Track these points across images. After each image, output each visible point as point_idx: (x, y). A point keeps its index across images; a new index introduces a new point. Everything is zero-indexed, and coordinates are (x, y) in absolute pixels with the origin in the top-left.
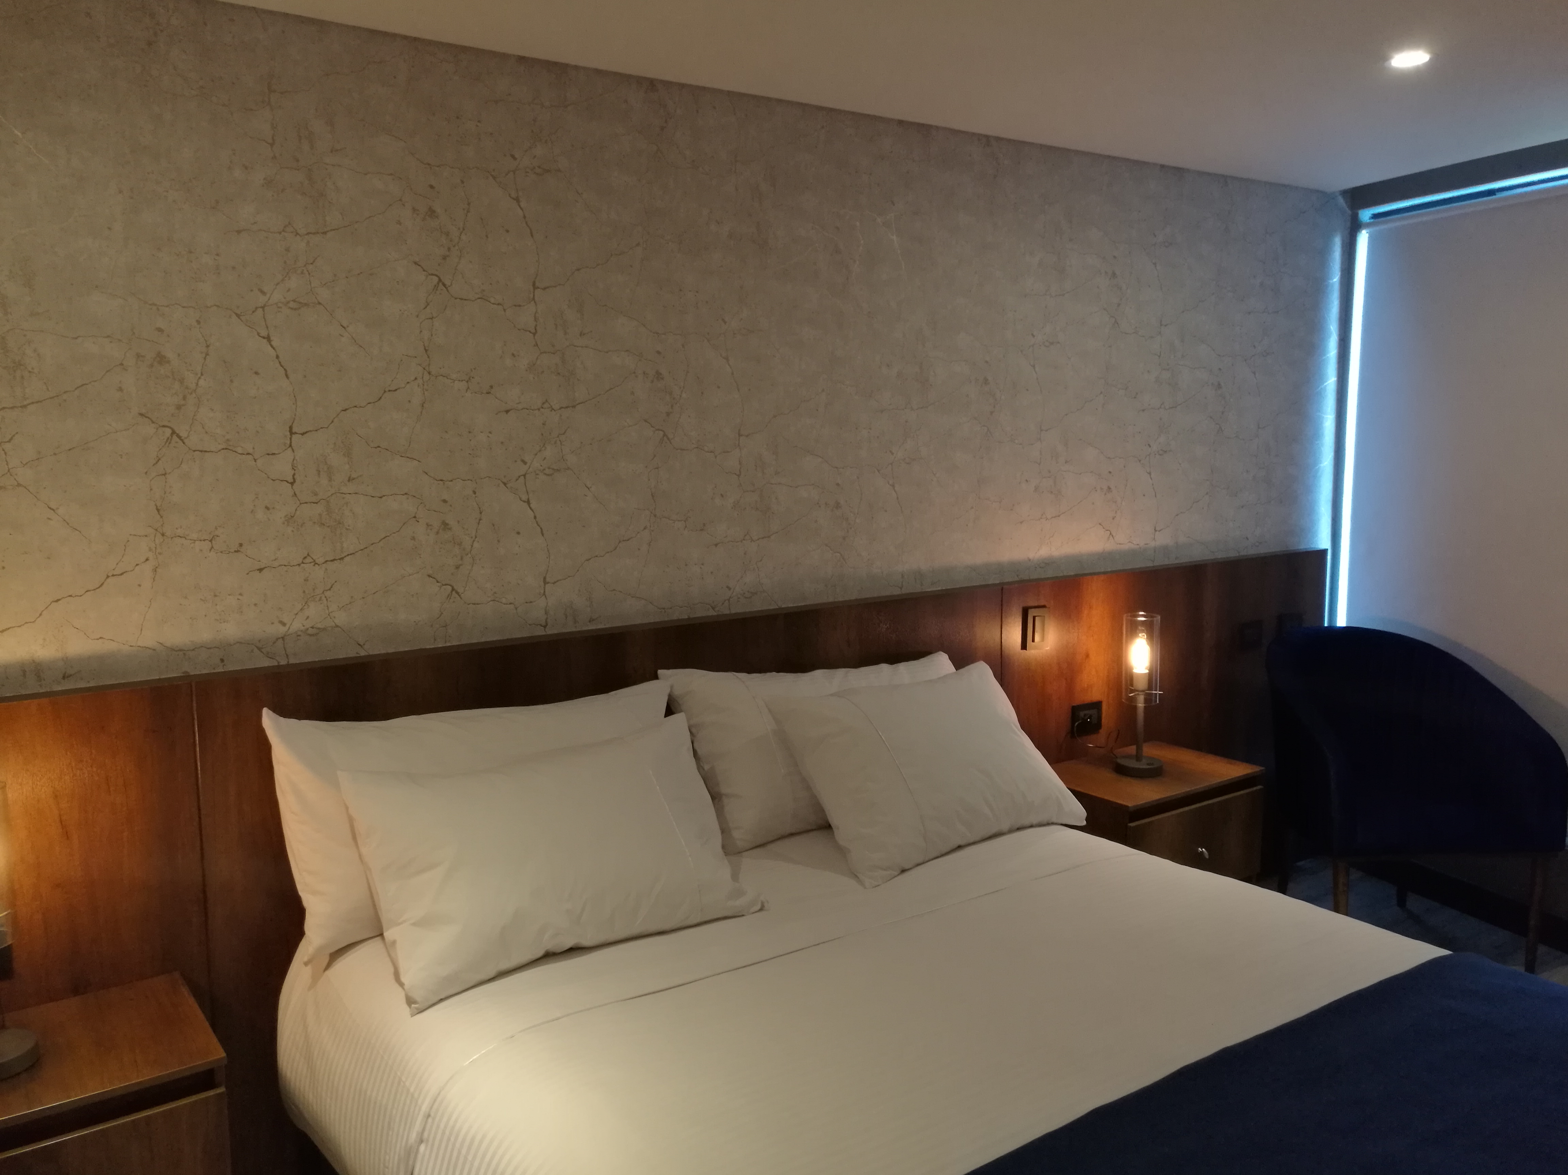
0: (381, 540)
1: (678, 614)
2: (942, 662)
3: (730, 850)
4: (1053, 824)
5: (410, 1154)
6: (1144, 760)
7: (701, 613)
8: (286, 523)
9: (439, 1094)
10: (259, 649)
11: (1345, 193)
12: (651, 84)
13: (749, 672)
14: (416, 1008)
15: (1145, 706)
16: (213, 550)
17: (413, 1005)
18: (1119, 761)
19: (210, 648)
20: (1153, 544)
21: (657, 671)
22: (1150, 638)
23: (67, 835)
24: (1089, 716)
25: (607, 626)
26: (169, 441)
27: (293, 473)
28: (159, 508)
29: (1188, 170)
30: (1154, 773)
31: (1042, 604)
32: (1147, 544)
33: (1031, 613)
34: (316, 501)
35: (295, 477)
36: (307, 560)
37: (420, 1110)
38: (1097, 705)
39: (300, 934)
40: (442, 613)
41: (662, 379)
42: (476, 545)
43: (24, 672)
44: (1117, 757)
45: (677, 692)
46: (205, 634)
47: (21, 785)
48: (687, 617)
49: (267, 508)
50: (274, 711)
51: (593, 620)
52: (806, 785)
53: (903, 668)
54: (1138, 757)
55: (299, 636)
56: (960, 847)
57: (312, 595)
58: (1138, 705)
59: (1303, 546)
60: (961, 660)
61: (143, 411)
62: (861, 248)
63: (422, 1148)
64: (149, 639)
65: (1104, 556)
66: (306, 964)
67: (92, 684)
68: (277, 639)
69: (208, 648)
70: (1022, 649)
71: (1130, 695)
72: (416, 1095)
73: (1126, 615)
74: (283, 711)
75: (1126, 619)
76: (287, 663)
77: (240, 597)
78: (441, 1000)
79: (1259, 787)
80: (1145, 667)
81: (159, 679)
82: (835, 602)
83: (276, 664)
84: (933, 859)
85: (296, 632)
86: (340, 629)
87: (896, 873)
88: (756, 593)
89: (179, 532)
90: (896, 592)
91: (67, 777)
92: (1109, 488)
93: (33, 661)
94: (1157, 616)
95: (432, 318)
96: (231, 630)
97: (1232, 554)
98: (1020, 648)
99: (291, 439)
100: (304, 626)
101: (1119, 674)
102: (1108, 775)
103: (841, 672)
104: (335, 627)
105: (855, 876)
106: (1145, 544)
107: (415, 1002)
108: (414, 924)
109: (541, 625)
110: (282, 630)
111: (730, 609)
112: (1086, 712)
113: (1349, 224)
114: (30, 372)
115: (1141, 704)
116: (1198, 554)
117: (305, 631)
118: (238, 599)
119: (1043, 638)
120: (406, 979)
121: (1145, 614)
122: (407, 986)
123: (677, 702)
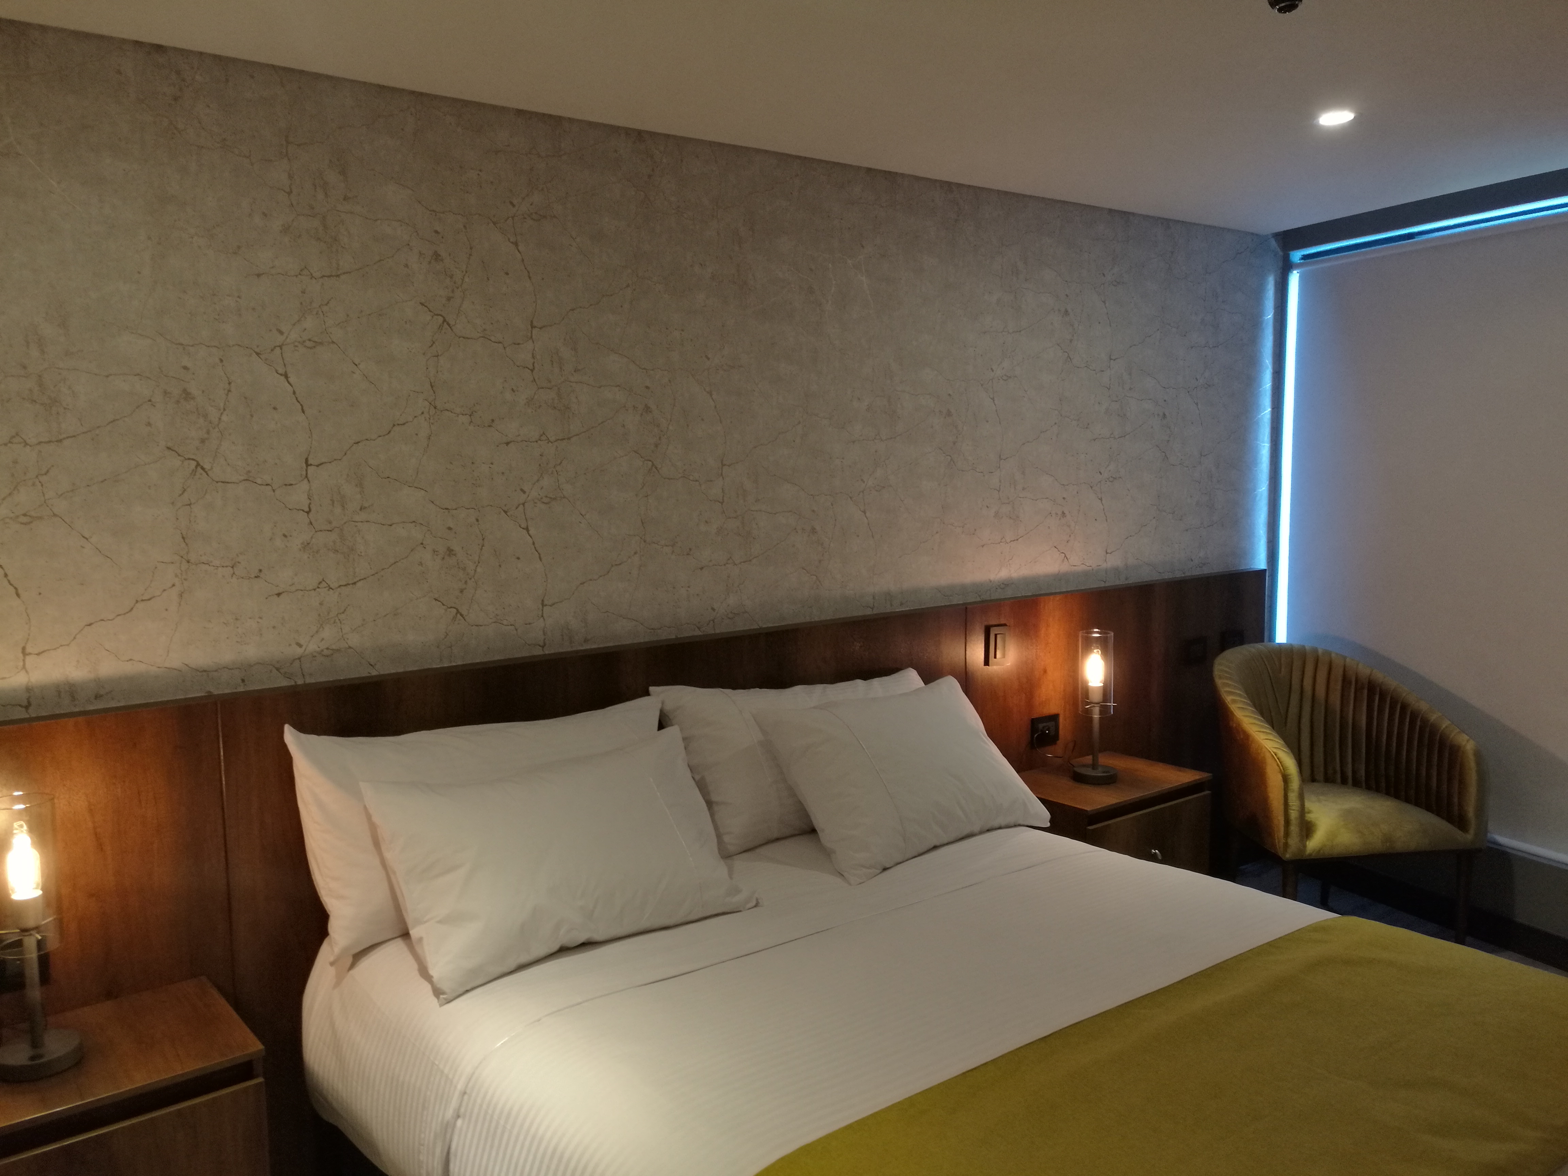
0: (391, 565)
1: (668, 635)
2: (911, 678)
3: (726, 855)
4: (1020, 825)
5: (448, 1128)
6: (1100, 769)
7: (689, 632)
8: (302, 549)
9: (473, 1074)
10: (278, 669)
11: (1277, 235)
12: (639, 135)
13: (734, 688)
14: (445, 999)
15: (1100, 717)
16: (234, 576)
17: (441, 996)
18: (1078, 770)
19: (232, 669)
20: (1104, 566)
21: (649, 688)
22: (1105, 654)
23: (100, 847)
24: (1047, 727)
25: (601, 646)
26: (194, 472)
27: (308, 503)
28: (184, 536)
29: (1133, 214)
30: (1109, 780)
31: (1003, 622)
32: (1099, 566)
33: (993, 631)
34: (331, 529)
35: (311, 506)
36: (322, 585)
37: (456, 1087)
38: (1054, 718)
39: (324, 934)
40: (448, 635)
41: (651, 412)
42: (479, 569)
43: (60, 692)
44: (1074, 767)
45: (668, 707)
46: (227, 655)
48: (674, 637)
49: (285, 536)
50: (294, 727)
51: (587, 640)
52: (792, 792)
53: (876, 682)
54: (1094, 766)
55: (315, 656)
56: (935, 848)
57: (327, 618)
58: (1093, 716)
59: (1243, 567)
60: (929, 675)
61: (170, 444)
62: (833, 288)
63: (459, 1122)
64: (175, 660)
65: (1059, 577)
66: (331, 964)
67: (122, 704)
68: (294, 660)
69: (229, 669)
70: (985, 665)
71: (1087, 707)
72: (450, 1076)
73: (1081, 632)
74: (302, 728)
75: (1082, 637)
76: (303, 682)
77: (260, 620)
78: (467, 991)
79: (1207, 792)
80: (1100, 681)
81: (186, 699)
82: (811, 623)
83: (294, 684)
84: (912, 858)
85: (312, 654)
86: (353, 650)
87: (878, 871)
88: (739, 614)
89: (203, 559)
90: (869, 612)
91: (101, 792)
92: (1063, 513)
93: (68, 682)
94: (1111, 632)
95: (437, 356)
96: (252, 652)
97: (1178, 575)
99: (307, 471)
100: (319, 647)
101: (1075, 689)
102: (1065, 782)
103: (819, 688)
104: (348, 648)
105: (841, 876)
107: (443, 993)
108: (440, 922)
109: (540, 646)
110: (299, 651)
111: (715, 630)
112: (1045, 724)
113: (1281, 264)
114: (65, 408)
115: (1096, 716)
116: (1146, 575)
117: (320, 653)
118: (258, 622)
119: (1004, 656)
120: (434, 972)
121: (1099, 631)
122: (435, 979)
123: (668, 717)
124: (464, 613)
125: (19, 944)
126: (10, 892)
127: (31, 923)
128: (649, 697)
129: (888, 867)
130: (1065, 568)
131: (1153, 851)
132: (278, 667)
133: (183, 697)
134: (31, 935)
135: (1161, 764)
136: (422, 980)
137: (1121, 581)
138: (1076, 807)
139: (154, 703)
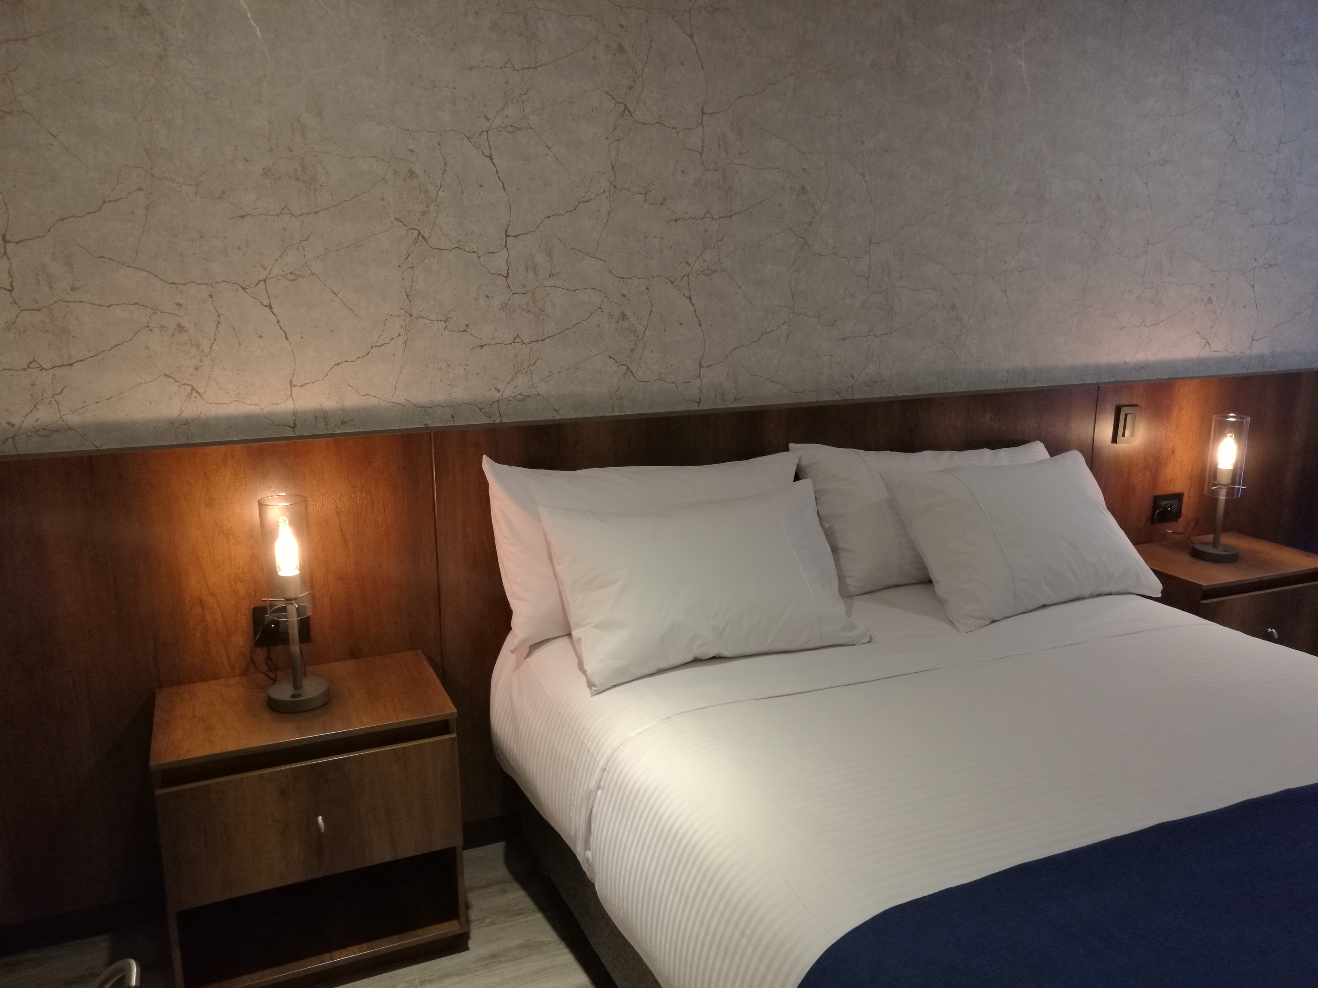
0: (574, 326)
1: (809, 398)
2: (1038, 450)
3: (846, 594)
4: (1130, 593)
5: (590, 796)
6: (1221, 548)
7: (827, 397)
8: (501, 309)
9: (612, 755)
10: (480, 409)
13: (867, 449)
14: (596, 691)
15: (1226, 499)
16: (447, 329)
17: (593, 688)
18: (1196, 547)
19: (444, 407)
20: (1248, 352)
21: (788, 445)
22: (1238, 438)
23: (345, 541)
24: (1170, 505)
25: (749, 405)
26: (416, 240)
27: (507, 269)
28: (408, 294)
30: (1231, 559)
31: (1134, 402)
32: (1243, 352)
33: (1124, 411)
34: (525, 292)
35: (509, 272)
36: (516, 340)
37: (598, 764)
38: (1179, 497)
39: (508, 628)
40: (619, 388)
41: (806, 192)
42: (647, 333)
43: (316, 417)
44: (1194, 543)
45: (804, 462)
46: (440, 396)
47: (315, 501)
48: (815, 401)
49: (488, 297)
50: (491, 458)
51: (738, 400)
52: (914, 546)
53: (1003, 452)
54: (1215, 544)
55: (510, 400)
56: (1044, 606)
57: (520, 368)
58: (1219, 497)
60: (1056, 449)
61: (398, 217)
62: (991, 74)
63: (599, 792)
64: (401, 397)
65: (1200, 362)
66: (512, 652)
68: (493, 402)
69: (442, 407)
70: (1112, 443)
71: (1213, 489)
72: (595, 755)
73: (1216, 416)
74: (498, 459)
75: (1216, 420)
76: (500, 421)
77: (466, 368)
78: (614, 686)
80: (1230, 464)
81: (408, 429)
82: (945, 393)
83: (493, 422)
84: (1021, 614)
85: (507, 398)
86: (541, 397)
87: (987, 623)
88: (876, 382)
89: (423, 314)
90: (1001, 386)
91: (345, 498)
92: (1210, 299)
93: (322, 409)
94: (1247, 417)
95: (618, 140)
96: (459, 394)
98: (1111, 441)
99: (506, 240)
100: (514, 393)
101: (1203, 470)
102: (1185, 558)
103: (947, 454)
104: (537, 395)
105: (951, 623)
106: (1241, 353)
107: (595, 686)
108: (595, 627)
109: (696, 402)
110: (497, 395)
111: (852, 396)
112: (1168, 502)
114: (321, 185)
115: (1222, 497)
116: (1294, 363)
117: (514, 397)
118: (465, 369)
119: (1132, 435)
120: (588, 668)
121: (1235, 415)
122: (588, 673)
123: (804, 470)
124: (634, 370)
125: (284, 609)
126: (278, 570)
127: (292, 595)
128: (788, 452)
129: (997, 619)
130: (1205, 353)
131: (1270, 630)
132: (480, 407)
133: (406, 427)
134: (292, 604)
135: (1288, 549)
136: (580, 673)
137: (1267, 369)
138: (1190, 582)
139: (385, 430)
